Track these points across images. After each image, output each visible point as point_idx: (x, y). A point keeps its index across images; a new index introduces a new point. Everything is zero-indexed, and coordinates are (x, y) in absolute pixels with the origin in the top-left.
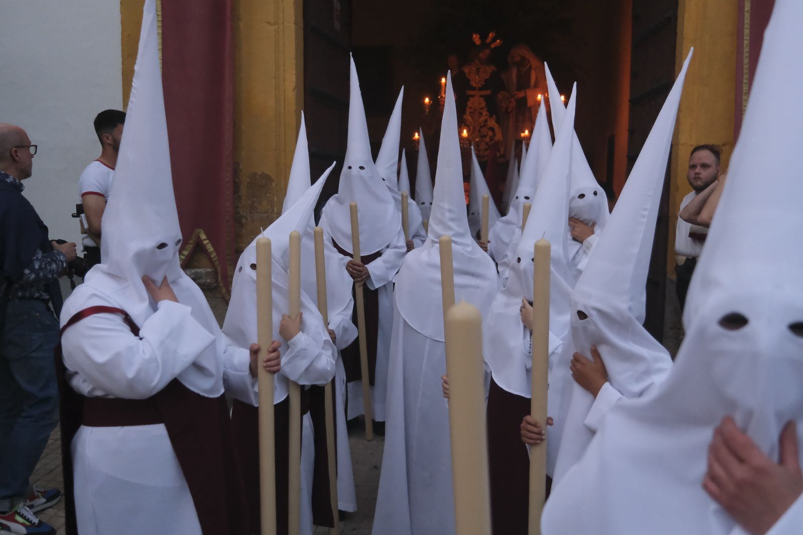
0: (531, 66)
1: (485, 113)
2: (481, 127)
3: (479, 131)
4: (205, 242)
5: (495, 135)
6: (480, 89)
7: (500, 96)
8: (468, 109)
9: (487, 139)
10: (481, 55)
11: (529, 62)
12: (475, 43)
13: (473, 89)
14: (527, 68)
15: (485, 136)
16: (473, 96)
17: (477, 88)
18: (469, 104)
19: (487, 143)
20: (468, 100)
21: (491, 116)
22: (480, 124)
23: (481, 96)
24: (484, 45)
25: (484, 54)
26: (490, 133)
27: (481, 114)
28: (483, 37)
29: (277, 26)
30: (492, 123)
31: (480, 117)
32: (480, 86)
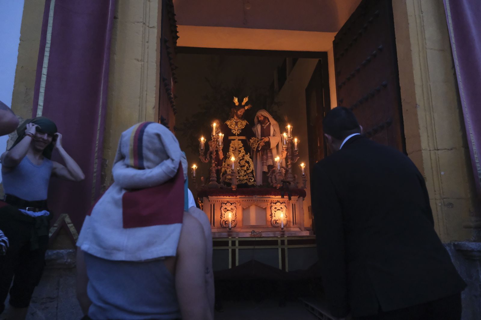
0: (270, 123)
1: (243, 150)
2: (240, 160)
3: (239, 163)
4: (69, 225)
5: (250, 166)
6: (238, 135)
7: (251, 141)
8: (230, 148)
9: (245, 168)
10: (239, 113)
11: (269, 121)
12: (235, 104)
13: (234, 135)
14: (267, 125)
15: (244, 166)
16: (234, 140)
17: (236, 134)
18: (231, 145)
19: (245, 171)
20: (230, 142)
21: (246, 154)
22: (239, 158)
23: (239, 140)
24: (240, 106)
25: (240, 112)
26: (247, 165)
27: (240, 151)
28: (240, 101)
29: (143, 63)
30: (247, 158)
31: (239, 154)
32: (239, 133)
